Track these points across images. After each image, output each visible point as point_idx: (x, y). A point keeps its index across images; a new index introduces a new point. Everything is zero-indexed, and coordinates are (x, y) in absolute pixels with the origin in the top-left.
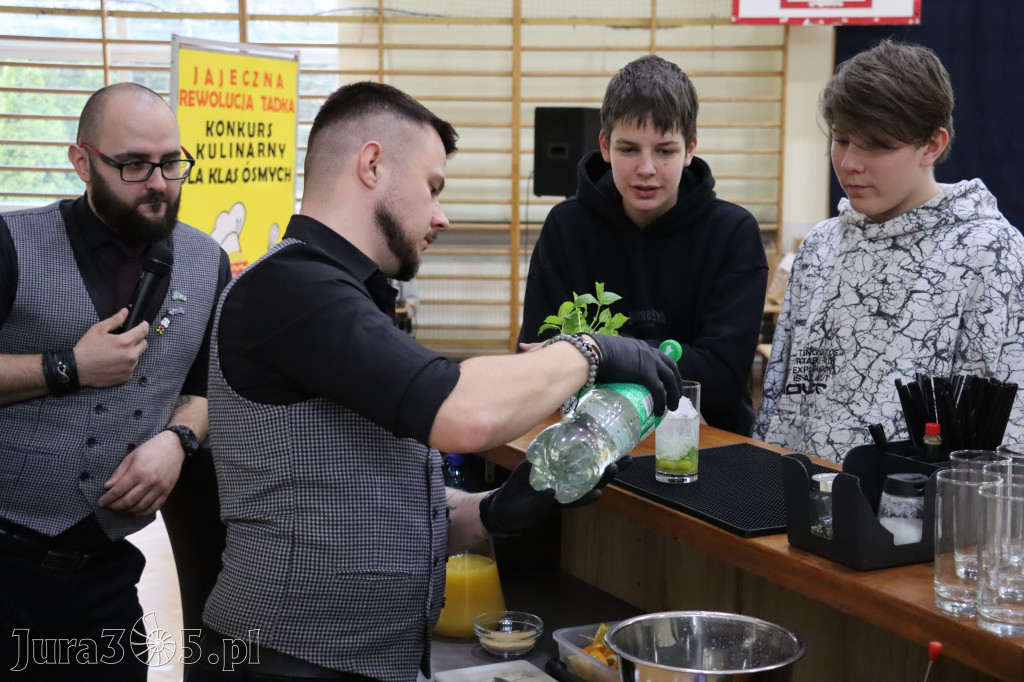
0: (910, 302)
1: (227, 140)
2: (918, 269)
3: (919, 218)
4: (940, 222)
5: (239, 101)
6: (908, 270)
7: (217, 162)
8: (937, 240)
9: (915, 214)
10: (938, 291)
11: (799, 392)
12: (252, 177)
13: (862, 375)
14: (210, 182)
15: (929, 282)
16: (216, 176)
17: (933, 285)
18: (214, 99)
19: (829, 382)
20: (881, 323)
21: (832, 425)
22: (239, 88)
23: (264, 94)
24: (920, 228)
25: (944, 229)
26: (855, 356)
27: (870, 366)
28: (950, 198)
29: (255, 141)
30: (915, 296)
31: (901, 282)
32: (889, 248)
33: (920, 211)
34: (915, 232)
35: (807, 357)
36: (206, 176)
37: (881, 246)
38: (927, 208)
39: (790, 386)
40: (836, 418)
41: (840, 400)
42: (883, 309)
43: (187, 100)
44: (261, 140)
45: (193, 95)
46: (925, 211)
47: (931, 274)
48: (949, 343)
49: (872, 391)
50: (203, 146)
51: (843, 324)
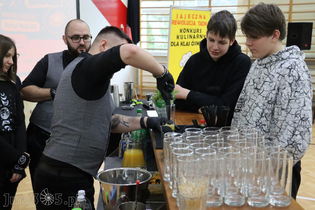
0: (264, 85)
1: (187, 34)
2: (268, 74)
3: (272, 58)
4: (277, 60)
5: (191, 23)
6: (266, 75)
7: (183, 40)
8: (275, 65)
9: (271, 57)
10: (272, 82)
11: (239, 112)
12: (194, 44)
13: (250, 107)
14: (181, 45)
15: (270, 79)
16: (183, 44)
17: (271, 80)
18: (183, 23)
19: (243, 109)
20: (256, 91)
21: (241, 123)
22: (191, 19)
23: (199, 21)
24: (271, 61)
25: (278, 62)
26: (249, 101)
27: (252, 105)
28: (281, 52)
29: (196, 34)
30: (265, 83)
31: (263, 78)
32: (264, 68)
33: (272, 56)
34: (270, 63)
35: (240, 101)
36: (180, 44)
37: (262, 67)
38: (274, 55)
39: (236, 110)
40: (242, 121)
41: (244, 115)
42: (257, 87)
43: (174, 23)
44: (198, 34)
45: (176, 22)
46: (273, 56)
47: (271, 76)
48: (272, 99)
49: (251, 113)
50: (179, 36)
51: (249, 91)
